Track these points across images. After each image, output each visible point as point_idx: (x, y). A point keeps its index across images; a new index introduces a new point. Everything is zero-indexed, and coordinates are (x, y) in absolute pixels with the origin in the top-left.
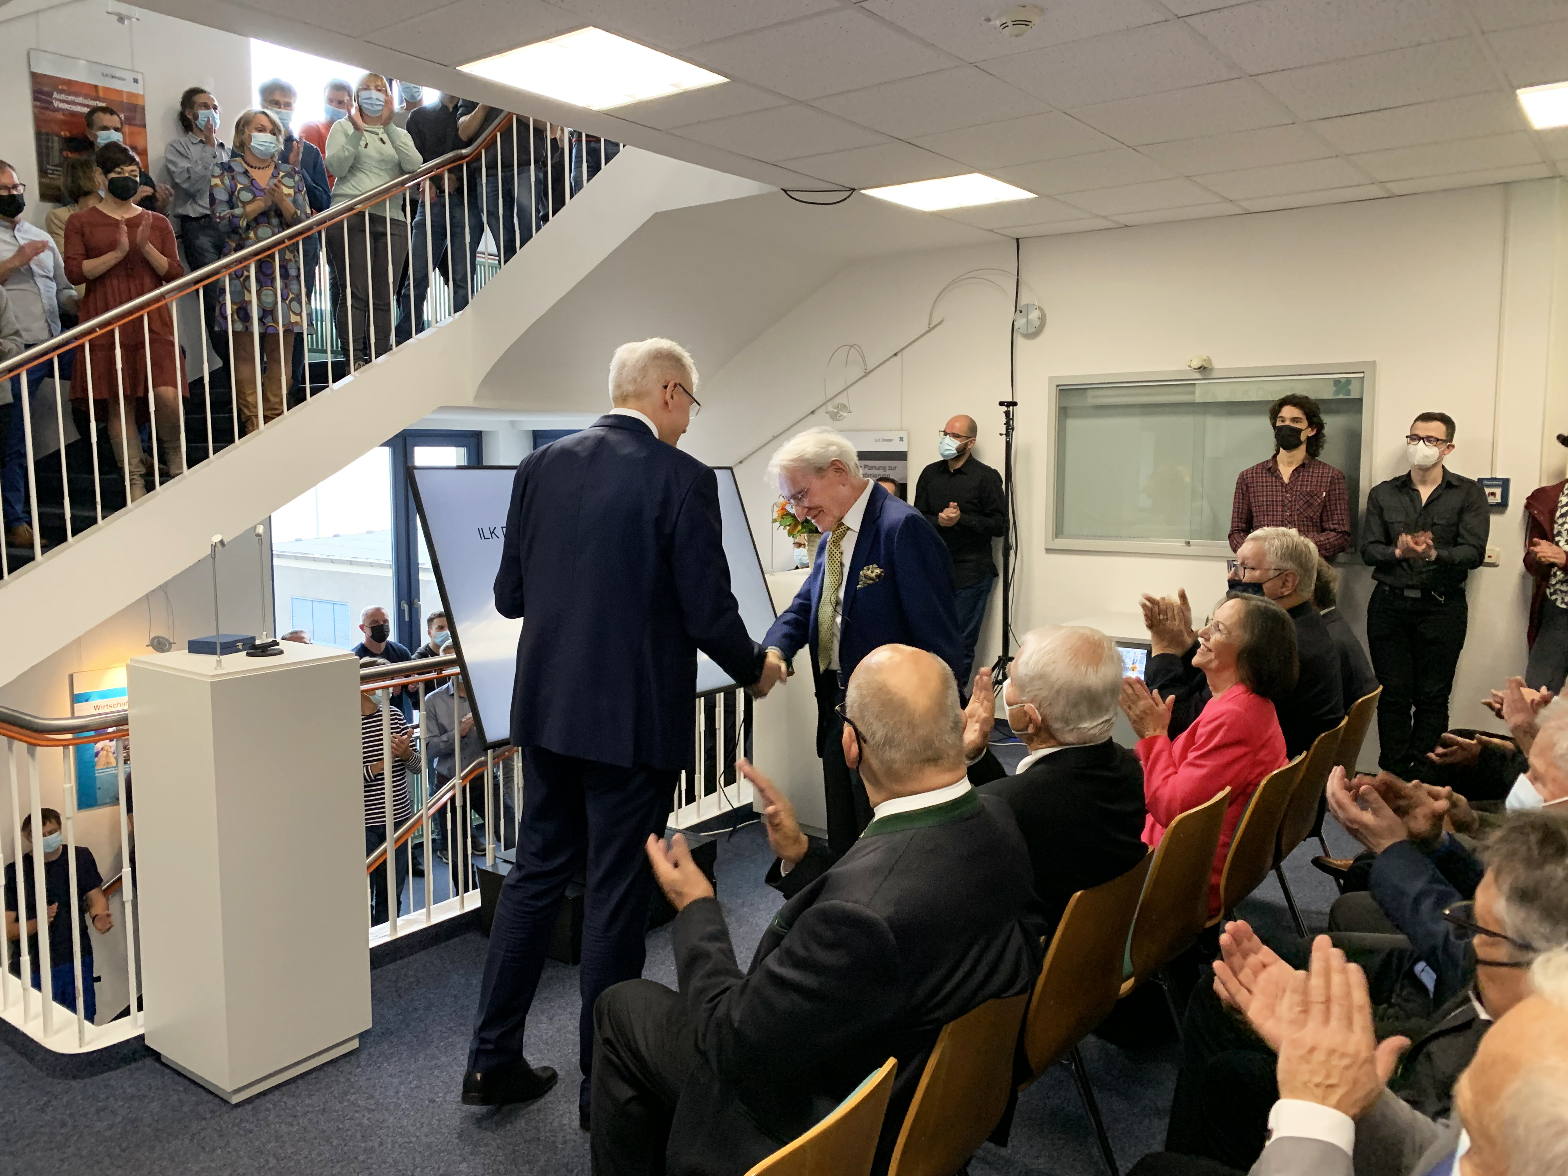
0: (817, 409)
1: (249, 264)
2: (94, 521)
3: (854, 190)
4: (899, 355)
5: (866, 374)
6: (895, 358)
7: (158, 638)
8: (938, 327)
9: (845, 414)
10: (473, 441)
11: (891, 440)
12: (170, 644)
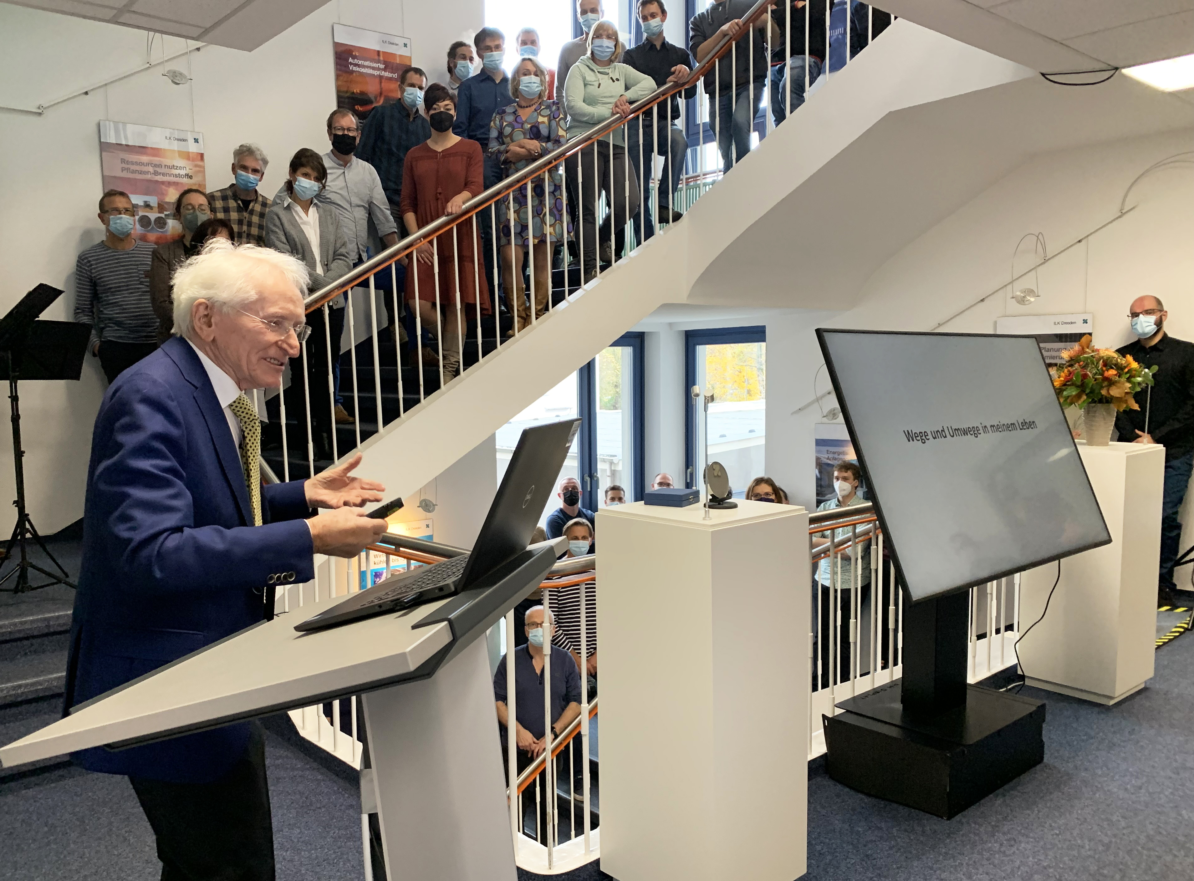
0: (987, 297)
1: (526, 184)
2: (418, 401)
3: (1116, 69)
4: (1083, 242)
5: (1046, 261)
6: (1078, 244)
7: (424, 500)
8: (1131, 212)
9: (1032, 299)
10: (638, 341)
11: (1074, 323)
12: (434, 505)
